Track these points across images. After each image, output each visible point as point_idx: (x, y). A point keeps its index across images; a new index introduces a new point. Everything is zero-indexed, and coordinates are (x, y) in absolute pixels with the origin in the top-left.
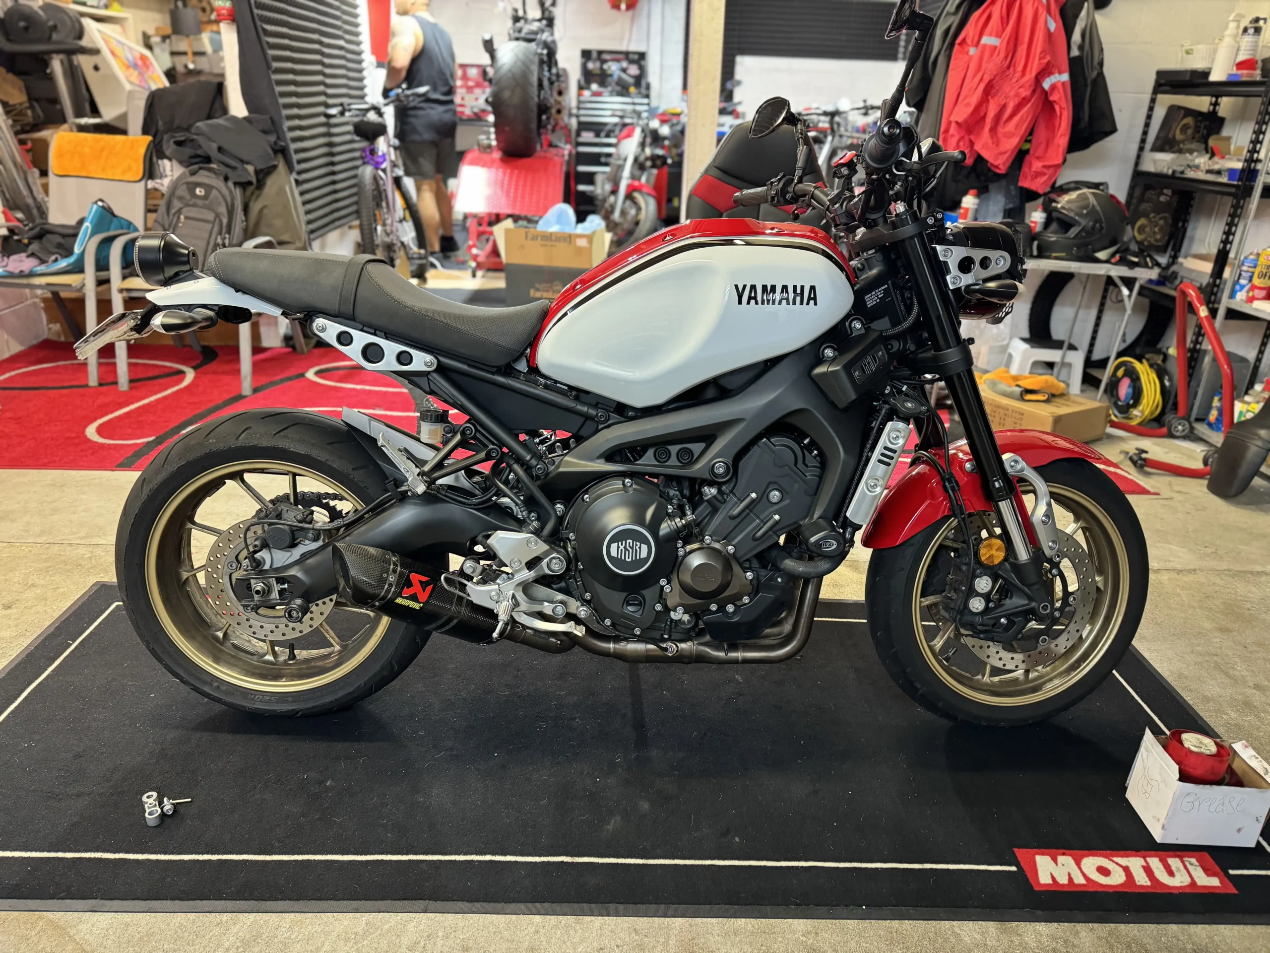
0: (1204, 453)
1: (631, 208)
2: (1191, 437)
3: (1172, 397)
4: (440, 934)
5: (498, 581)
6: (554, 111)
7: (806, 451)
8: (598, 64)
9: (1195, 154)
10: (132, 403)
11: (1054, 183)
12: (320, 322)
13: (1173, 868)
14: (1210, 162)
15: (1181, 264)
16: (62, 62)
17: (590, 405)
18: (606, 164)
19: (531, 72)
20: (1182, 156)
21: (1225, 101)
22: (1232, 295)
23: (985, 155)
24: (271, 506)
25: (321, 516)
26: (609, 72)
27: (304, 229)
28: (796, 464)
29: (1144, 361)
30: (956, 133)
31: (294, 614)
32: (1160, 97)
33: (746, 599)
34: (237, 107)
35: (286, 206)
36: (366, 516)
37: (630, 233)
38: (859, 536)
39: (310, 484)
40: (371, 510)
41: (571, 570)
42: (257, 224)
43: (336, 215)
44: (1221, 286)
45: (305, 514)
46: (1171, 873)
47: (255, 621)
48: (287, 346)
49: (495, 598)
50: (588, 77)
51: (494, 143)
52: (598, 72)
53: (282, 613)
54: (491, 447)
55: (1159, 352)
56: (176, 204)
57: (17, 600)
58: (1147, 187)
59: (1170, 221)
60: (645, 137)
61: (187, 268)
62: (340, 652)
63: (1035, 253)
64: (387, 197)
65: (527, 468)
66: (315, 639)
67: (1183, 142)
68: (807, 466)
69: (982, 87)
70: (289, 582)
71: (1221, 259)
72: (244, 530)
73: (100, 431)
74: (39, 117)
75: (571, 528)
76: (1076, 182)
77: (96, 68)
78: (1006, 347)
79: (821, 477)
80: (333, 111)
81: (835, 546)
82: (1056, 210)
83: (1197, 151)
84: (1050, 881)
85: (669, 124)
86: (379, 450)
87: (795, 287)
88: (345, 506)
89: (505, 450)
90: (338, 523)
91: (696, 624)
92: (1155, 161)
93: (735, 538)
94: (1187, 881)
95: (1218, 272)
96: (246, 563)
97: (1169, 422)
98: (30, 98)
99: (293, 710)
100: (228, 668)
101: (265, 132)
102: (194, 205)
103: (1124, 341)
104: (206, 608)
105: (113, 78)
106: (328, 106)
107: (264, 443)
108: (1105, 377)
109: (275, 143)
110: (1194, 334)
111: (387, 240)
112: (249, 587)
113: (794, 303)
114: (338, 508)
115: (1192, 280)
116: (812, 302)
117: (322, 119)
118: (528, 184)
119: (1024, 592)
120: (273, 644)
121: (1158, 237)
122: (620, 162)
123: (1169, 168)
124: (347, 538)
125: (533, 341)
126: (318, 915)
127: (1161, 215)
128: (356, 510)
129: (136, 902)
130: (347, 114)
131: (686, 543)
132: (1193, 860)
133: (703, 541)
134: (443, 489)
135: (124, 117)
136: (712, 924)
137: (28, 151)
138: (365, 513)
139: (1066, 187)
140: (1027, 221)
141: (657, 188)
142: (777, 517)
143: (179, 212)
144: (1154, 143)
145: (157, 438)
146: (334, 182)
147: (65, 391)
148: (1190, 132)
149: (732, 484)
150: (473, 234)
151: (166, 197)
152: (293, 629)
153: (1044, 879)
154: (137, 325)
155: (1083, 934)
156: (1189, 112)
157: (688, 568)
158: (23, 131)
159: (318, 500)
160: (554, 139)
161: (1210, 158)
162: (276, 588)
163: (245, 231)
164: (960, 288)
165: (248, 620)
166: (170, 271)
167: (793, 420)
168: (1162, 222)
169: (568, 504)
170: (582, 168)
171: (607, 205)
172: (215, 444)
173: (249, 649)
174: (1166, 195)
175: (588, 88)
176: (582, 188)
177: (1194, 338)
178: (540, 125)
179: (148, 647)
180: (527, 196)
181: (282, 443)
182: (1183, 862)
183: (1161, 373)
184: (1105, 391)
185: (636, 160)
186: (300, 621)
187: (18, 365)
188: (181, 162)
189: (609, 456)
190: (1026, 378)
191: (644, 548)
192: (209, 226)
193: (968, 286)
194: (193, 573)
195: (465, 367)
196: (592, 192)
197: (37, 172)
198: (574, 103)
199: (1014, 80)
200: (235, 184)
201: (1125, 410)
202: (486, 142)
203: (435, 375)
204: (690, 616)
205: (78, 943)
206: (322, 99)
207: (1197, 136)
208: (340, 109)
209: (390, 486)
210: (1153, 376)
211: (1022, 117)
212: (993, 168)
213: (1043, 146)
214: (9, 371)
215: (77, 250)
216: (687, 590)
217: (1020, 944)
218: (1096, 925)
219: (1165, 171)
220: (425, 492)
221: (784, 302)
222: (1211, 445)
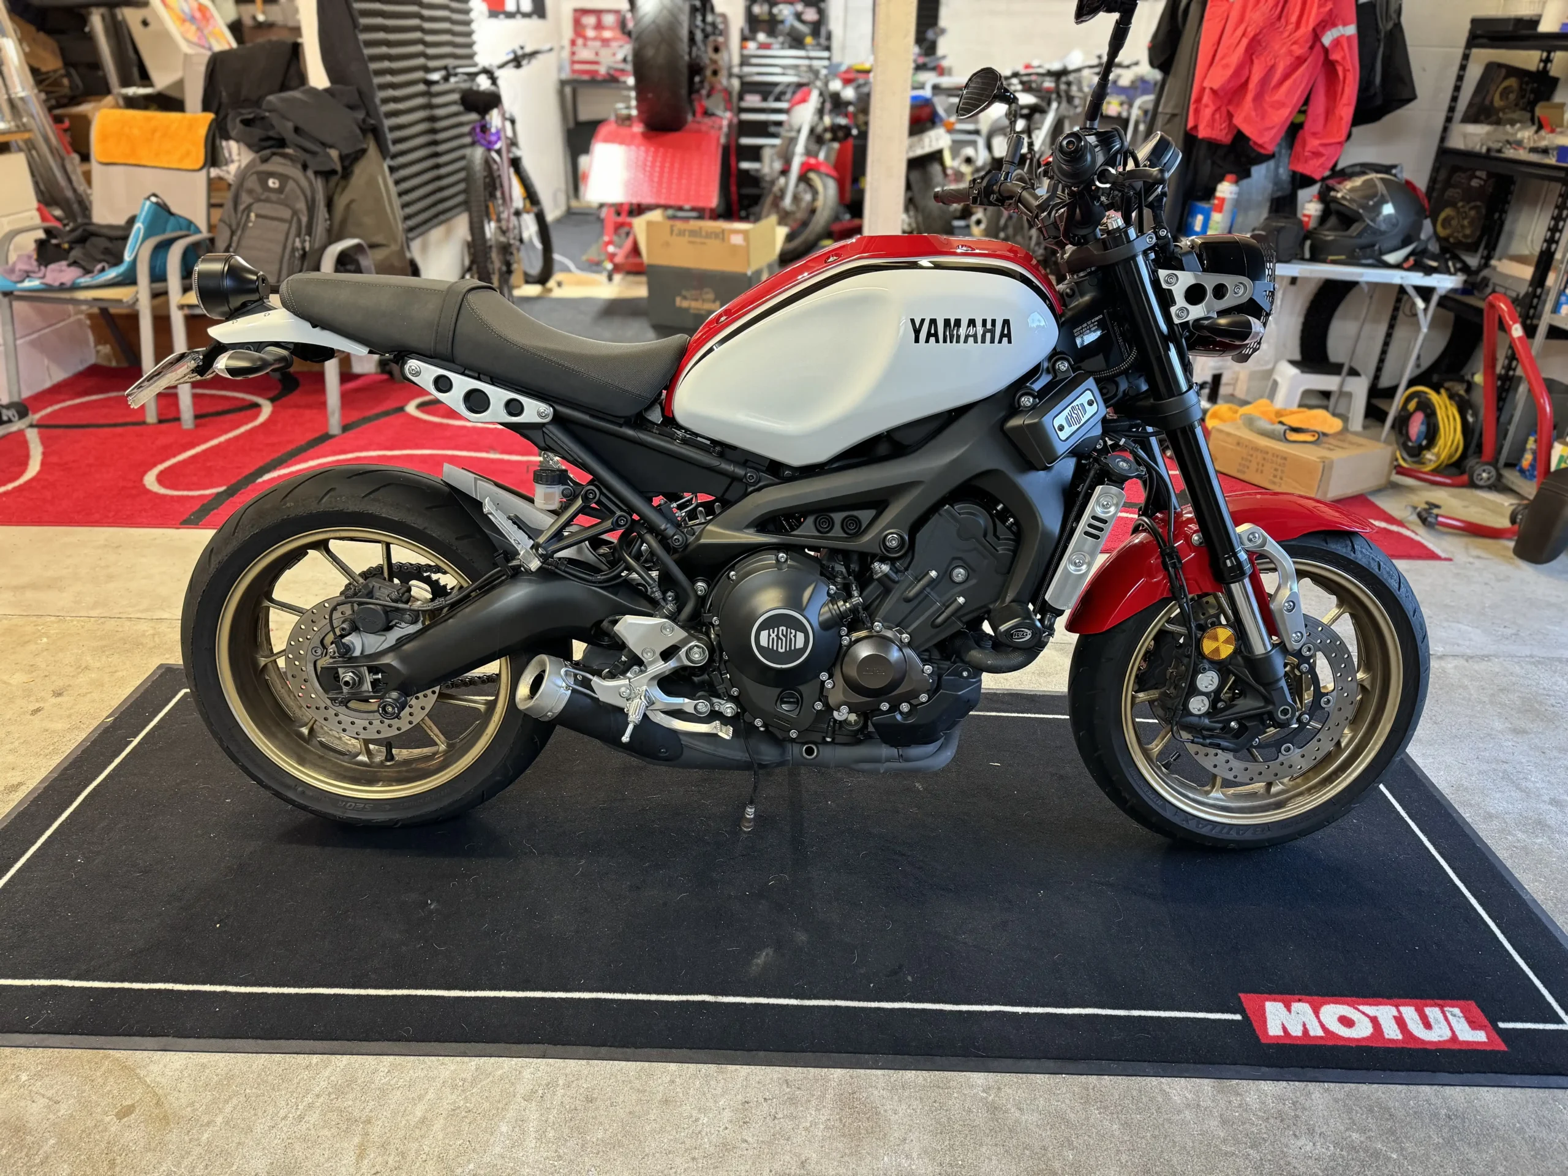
0: (1512, 508)
1: (806, 192)
2: (1498, 486)
3: (1476, 435)
4: (561, 1082)
5: (629, 674)
6: (708, 72)
7: (997, 521)
8: (766, 8)
9: (1518, 125)
10: (198, 444)
11: (1335, 165)
12: (413, 364)
13: (1431, 1020)
14: (1536, 137)
15: (1495, 268)
16: (103, 17)
17: (736, 463)
18: (774, 135)
19: (680, 24)
20: (1501, 128)
21: (1558, 56)
22: (1556, 310)
23: (1247, 131)
24: (361, 580)
25: (420, 591)
26: (780, 18)
27: (401, 226)
28: (985, 536)
29: (1443, 391)
30: (1211, 104)
31: (390, 709)
32: (1475, 51)
33: (924, 698)
34: (318, 77)
35: (378, 200)
36: (473, 594)
37: (805, 224)
38: (1061, 623)
39: (405, 554)
40: (480, 588)
41: (714, 661)
42: (344, 222)
43: (441, 207)
44: (1543, 297)
45: (401, 591)
46: (1428, 1025)
47: (345, 716)
48: (383, 371)
49: (625, 695)
50: (754, 24)
51: (634, 112)
52: (766, 17)
53: (375, 707)
54: (619, 513)
55: (1461, 380)
56: (246, 200)
57: (69, 686)
58: (1455, 169)
59: (1484, 211)
60: (823, 103)
61: (255, 297)
62: (446, 752)
63: (1307, 255)
64: (502, 186)
65: (663, 539)
66: (416, 737)
67: (1503, 109)
68: (998, 539)
69: (1245, 42)
70: (383, 672)
71: (1544, 262)
72: (329, 610)
73: (161, 479)
74: (77, 86)
75: (715, 610)
76: (1363, 165)
77: (145, 23)
78: (1271, 372)
79: (1015, 552)
80: (435, 76)
81: (1029, 637)
82: (1335, 200)
83: (1520, 121)
84: (1281, 1033)
85: (855, 84)
86: (485, 518)
87: (984, 322)
88: (448, 580)
89: (635, 517)
90: (440, 602)
91: (865, 726)
92: (1465, 136)
93: (914, 622)
94: (1447, 1034)
95: (1539, 280)
96: (332, 648)
97: (1472, 467)
98: (67, 64)
99: (391, 820)
100: (315, 771)
101: (351, 107)
102: (267, 200)
103: (1418, 366)
104: (288, 699)
105: (165, 35)
106: (427, 70)
107: (352, 507)
108: (1394, 409)
109: (364, 121)
110: (1507, 357)
111: (503, 239)
112: (337, 677)
113: (983, 341)
114: (442, 583)
115: (1506, 288)
116: (1005, 340)
117: (421, 87)
118: (677, 165)
119: (1258, 691)
120: (367, 742)
121: (1468, 232)
122: (793, 134)
123: (1482, 145)
124: (451, 621)
125: (671, 383)
126: (421, 1058)
127: (1472, 204)
128: (461, 587)
129: (213, 1041)
130: (453, 80)
131: (852, 629)
132: (1457, 1011)
133: (871, 628)
134: (562, 564)
135: (180, 84)
136: (876, 1076)
137: (66, 130)
138: (472, 591)
139: (1349, 171)
140: (1299, 215)
141: (839, 166)
142: (961, 600)
143: (248, 208)
144: (1466, 112)
145: (228, 489)
146: (437, 166)
147: (119, 430)
148: (1512, 97)
149: (908, 560)
150: (610, 227)
151: (233, 189)
152: (390, 726)
153: (1274, 1029)
154: (198, 366)
155: (1316, 1095)
156: (1512, 71)
157: (855, 658)
158: (60, 106)
159: (416, 572)
160: (709, 104)
161: (1537, 132)
162: (369, 678)
163: (329, 231)
164: (1187, 322)
165: (336, 715)
166: (236, 302)
167: (980, 483)
168: (1473, 213)
169: (711, 582)
170: (746, 141)
171: (776, 189)
172: (293, 508)
173: (339, 748)
174: (1480, 178)
175: (754, 39)
176: (745, 165)
177: (1507, 362)
178: (692, 90)
179: (221, 745)
180: (675, 181)
181: (374, 509)
182: (1443, 1012)
183: (1463, 406)
184: (1393, 427)
185: (812, 131)
186: (398, 717)
187: (62, 397)
188: (250, 146)
189: (762, 524)
190: (1293, 413)
191: (800, 636)
192: (286, 226)
193: (1197, 321)
194: (273, 658)
195: (586, 418)
196: (757, 171)
197: (76, 158)
198: (736, 60)
199: (1286, 34)
200: (316, 173)
201: (1416, 452)
202: (625, 112)
203: (550, 427)
204: (858, 715)
205: (149, 1086)
206: (421, 61)
207: (1522, 102)
208: (443, 73)
209: (500, 559)
210: (1454, 411)
211: (1295, 81)
212: (1256, 148)
213: (1321, 120)
214: (51, 405)
215: (128, 257)
216: (853, 686)
217: (1240, 1106)
218: (1332, 1085)
219: (1477, 148)
220: (540, 568)
221: (971, 340)
222: (1522, 497)
